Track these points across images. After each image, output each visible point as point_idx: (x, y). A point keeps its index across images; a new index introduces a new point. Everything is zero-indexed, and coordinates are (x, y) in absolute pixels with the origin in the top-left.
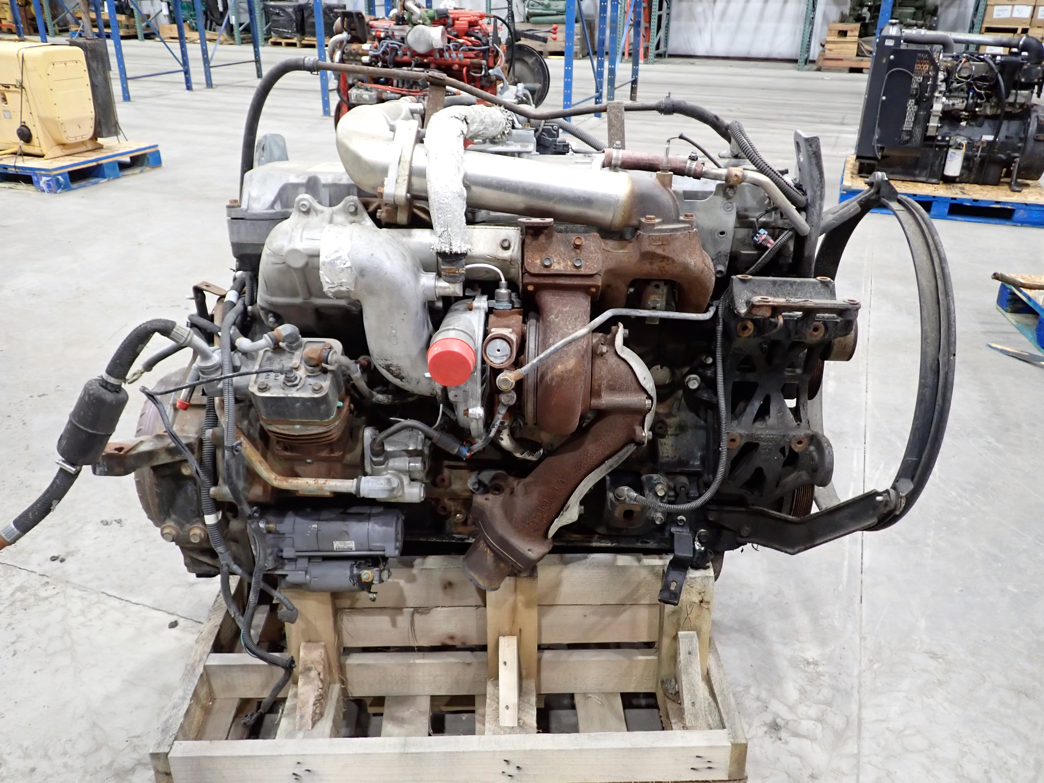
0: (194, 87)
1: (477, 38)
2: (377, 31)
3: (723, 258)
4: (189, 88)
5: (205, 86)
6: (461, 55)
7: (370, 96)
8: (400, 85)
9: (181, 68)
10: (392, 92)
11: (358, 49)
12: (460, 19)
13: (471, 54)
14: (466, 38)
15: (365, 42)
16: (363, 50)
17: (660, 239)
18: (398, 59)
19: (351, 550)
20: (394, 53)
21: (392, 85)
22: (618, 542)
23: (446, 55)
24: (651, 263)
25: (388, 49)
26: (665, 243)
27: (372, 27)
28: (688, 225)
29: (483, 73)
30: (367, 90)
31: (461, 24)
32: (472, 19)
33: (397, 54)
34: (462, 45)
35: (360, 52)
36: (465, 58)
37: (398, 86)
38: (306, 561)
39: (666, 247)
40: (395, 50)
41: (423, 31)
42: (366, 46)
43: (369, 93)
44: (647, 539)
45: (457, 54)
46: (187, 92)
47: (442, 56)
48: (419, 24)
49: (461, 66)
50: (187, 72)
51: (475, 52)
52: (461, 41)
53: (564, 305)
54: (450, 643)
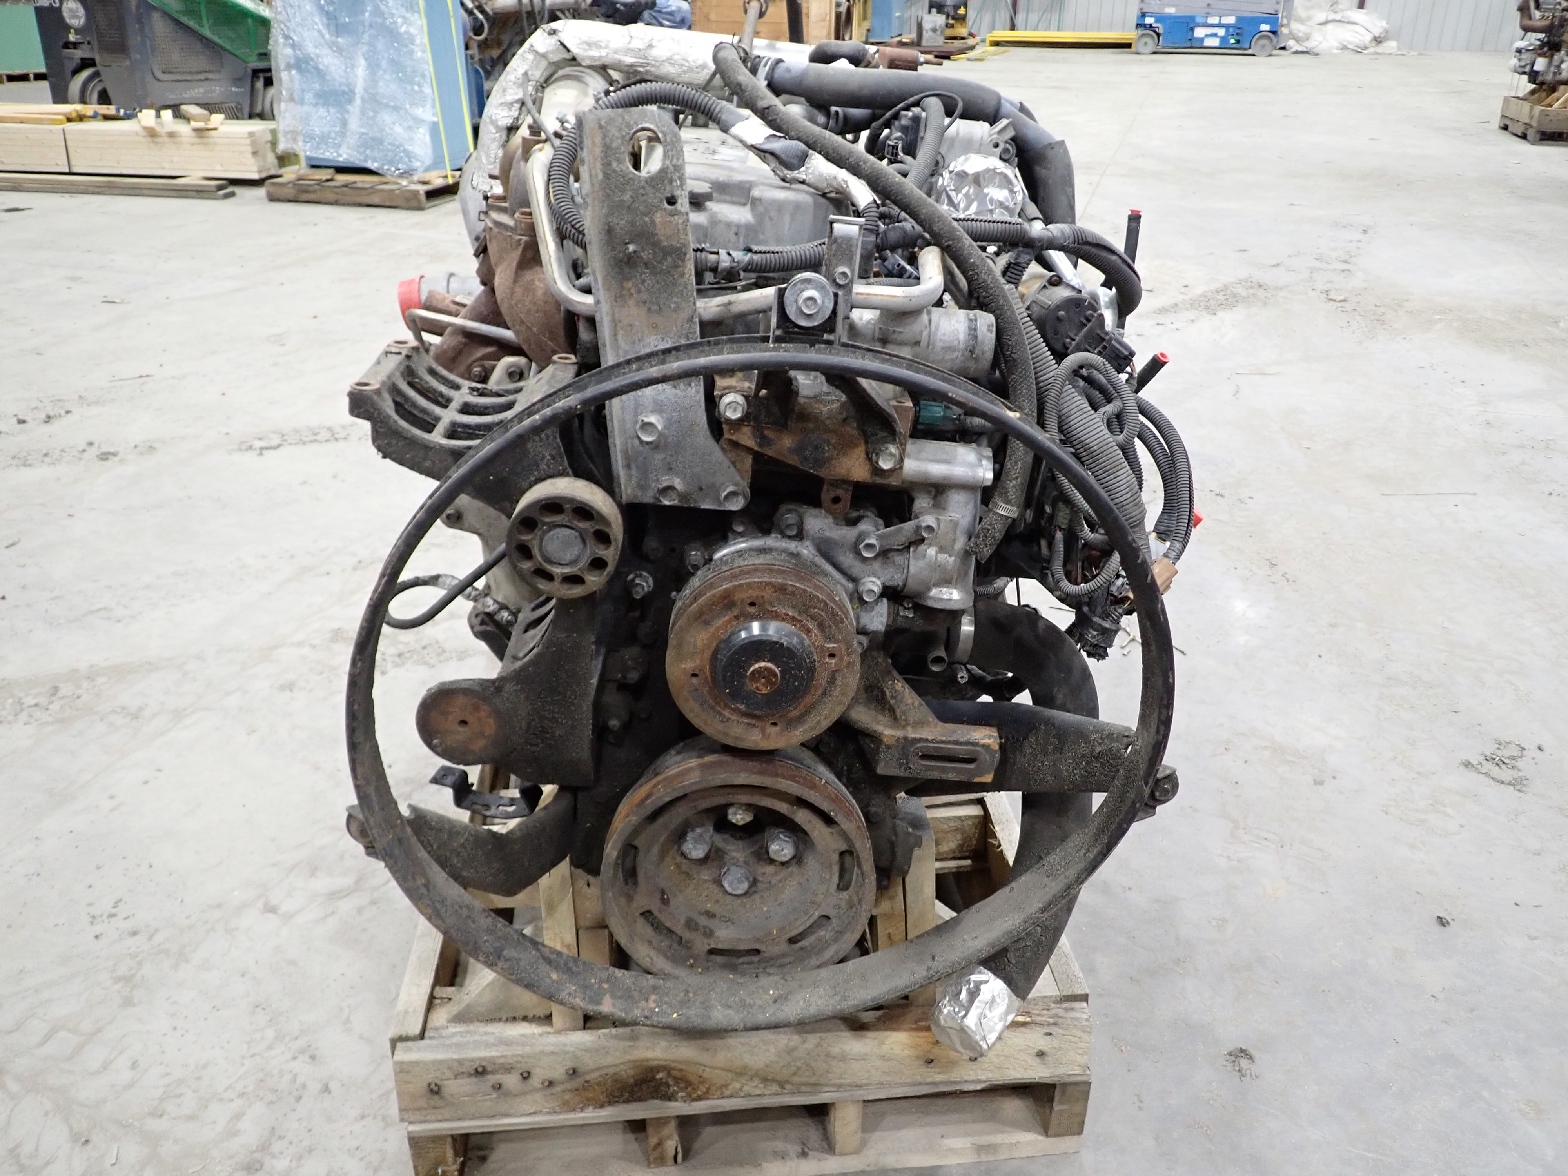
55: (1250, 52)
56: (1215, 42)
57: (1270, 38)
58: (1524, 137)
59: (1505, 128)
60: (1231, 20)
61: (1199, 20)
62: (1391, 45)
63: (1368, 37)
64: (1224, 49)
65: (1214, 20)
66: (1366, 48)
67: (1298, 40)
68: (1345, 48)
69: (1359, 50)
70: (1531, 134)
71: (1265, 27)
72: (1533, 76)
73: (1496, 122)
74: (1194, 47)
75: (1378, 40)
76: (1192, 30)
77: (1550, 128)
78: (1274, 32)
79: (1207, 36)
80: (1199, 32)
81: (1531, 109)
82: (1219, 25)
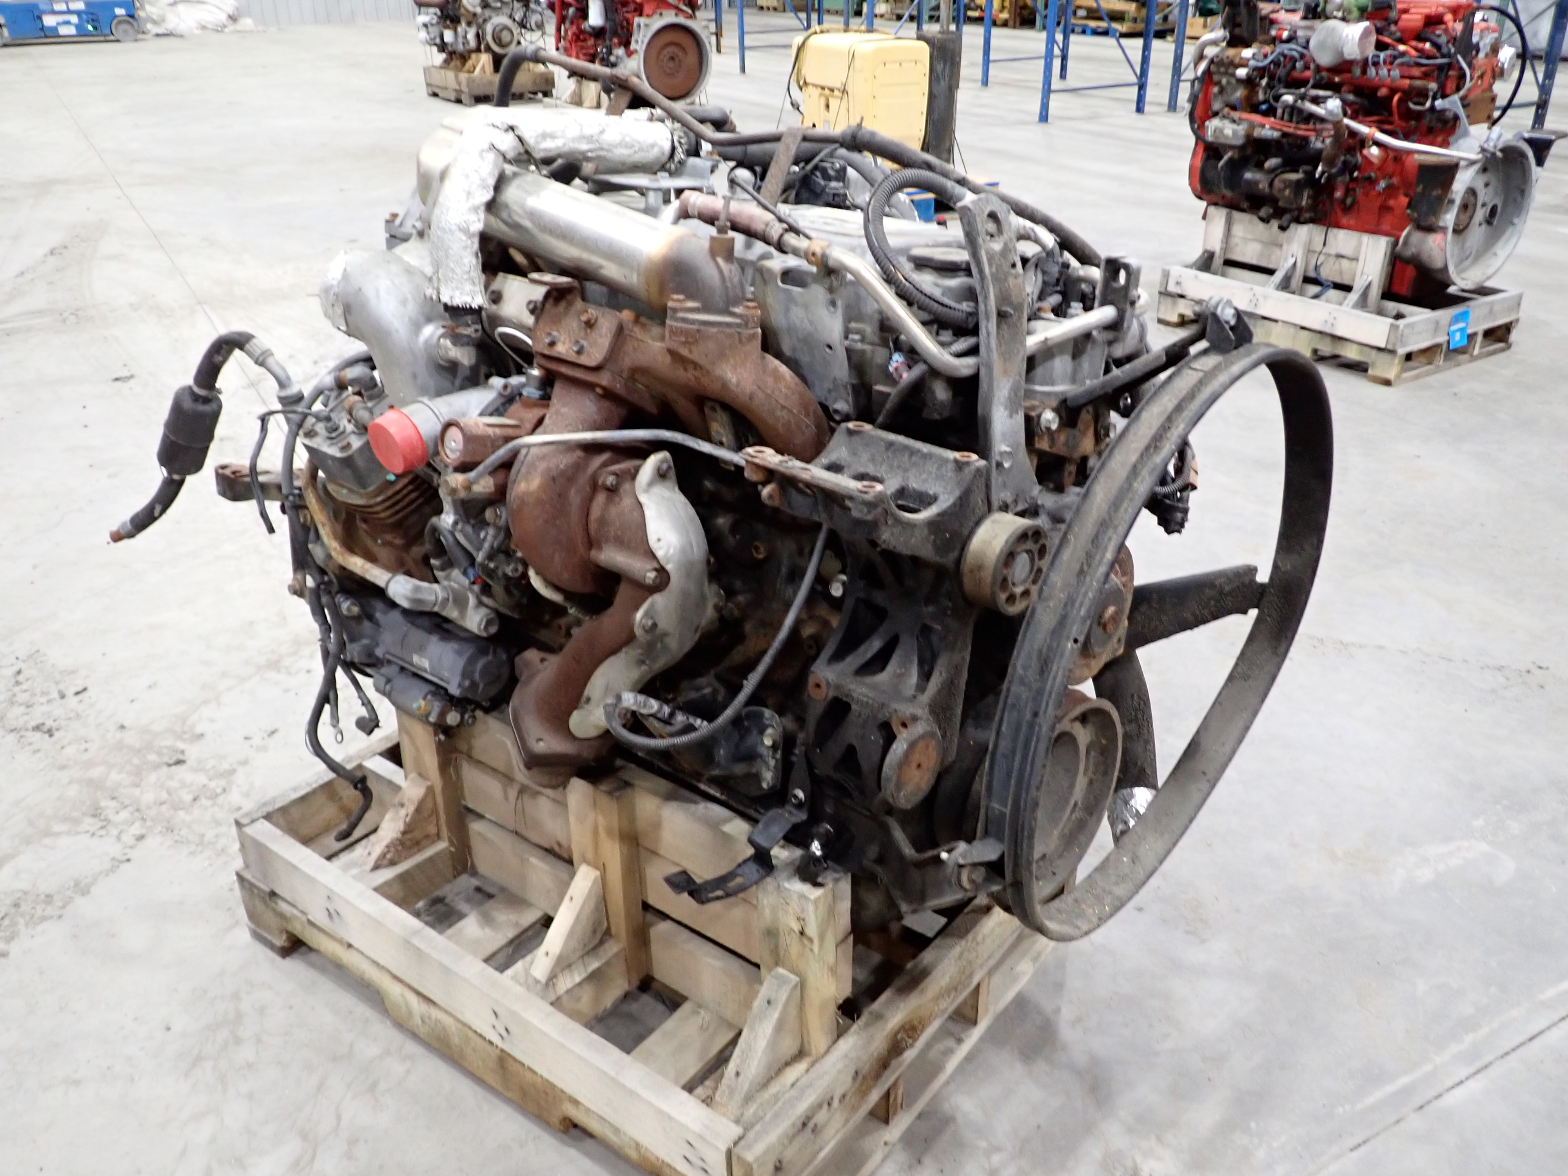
0: (1147, 108)
1: (1435, 45)
2: (1280, 29)
3: (842, 390)
4: (1140, 109)
5: (1166, 108)
6: (1396, 73)
7: (1235, 133)
8: (1286, 117)
9: (1134, 79)
10: (1272, 128)
11: (1235, 56)
12: (1413, 10)
13: (1416, 72)
14: (1414, 43)
15: (1248, 45)
16: (1241, 58)
17: (682, 332)
18: (1296, 74)
19: (426, 671)
20: (1289, 66)
21: (1275, 117)
22: (728, 795)
23: (1372, 71)
24: (686, 370)
25: (1282, 59)
26: (690, 340)
27: (1272, 22)
28: (738, 321)
29: (1428, 104)
30: (1234, 121)
31: (1409, 20)
32: (1433, 11)
33: (1294, 67)
34: (1403, 54)
35: (1237, 61)
36: (1403, 77)
37: (1282, 118)
38: (397, 669)
39: (694, 348)
40: (1294, 60)
41: (1333, 29)
42: (1247, 53)
43: (1235, 126)
44: (762, 807)
45: (1389, 71)
46: (1135, 115)
47: (1364, 72)
48: (1335, 17)
49: (1393, 91)
50: (1142, 87)
51: (1423, 69)
52: (1402, 48)
53: (564, 405)
54: (557, 848)
55: (112, 38)
56: (72, 31)
57: (129, 22)
58: (459, 101)
59: (435, 95)
60: (81, 6)
61: (43, 7)
62: (247, 23)
63: (223, 17)
64: (82, 37)
65: (62, 7)
66: (225, 26)
67: (154, 22)
68: (204, 28)
69: (219, 29)
70: (464, 98)
71: (120, 11)
72: (442, 47)
73: (423, 91)
74: (50, 37)
75: (233, 18)
76: (40, 18)
77: (480, 92)
78: (132, 16)
79: (58, 24)
80: (49, 21)
81: (457, 77)
82: (69, 12)
